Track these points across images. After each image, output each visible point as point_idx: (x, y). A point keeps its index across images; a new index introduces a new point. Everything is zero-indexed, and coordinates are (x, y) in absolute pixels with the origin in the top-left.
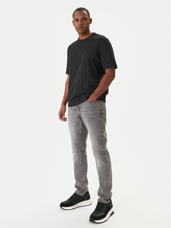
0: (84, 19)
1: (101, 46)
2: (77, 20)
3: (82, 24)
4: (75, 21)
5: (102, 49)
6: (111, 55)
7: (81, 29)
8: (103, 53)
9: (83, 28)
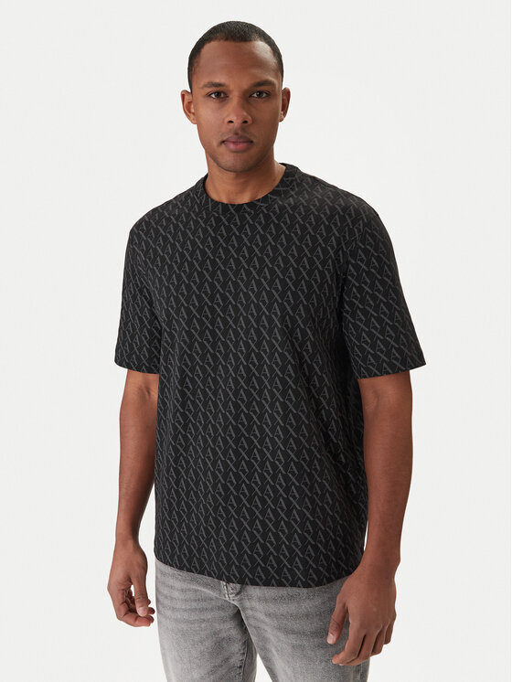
0: (260, 93)
1: (354, 254)
2: (218, 94)
3: (249, 119)
4: (209, 95)
5: (357, 267)
6: (386, 294)
7: (241, 146)
8: (360, 289)
9: (252, 142)
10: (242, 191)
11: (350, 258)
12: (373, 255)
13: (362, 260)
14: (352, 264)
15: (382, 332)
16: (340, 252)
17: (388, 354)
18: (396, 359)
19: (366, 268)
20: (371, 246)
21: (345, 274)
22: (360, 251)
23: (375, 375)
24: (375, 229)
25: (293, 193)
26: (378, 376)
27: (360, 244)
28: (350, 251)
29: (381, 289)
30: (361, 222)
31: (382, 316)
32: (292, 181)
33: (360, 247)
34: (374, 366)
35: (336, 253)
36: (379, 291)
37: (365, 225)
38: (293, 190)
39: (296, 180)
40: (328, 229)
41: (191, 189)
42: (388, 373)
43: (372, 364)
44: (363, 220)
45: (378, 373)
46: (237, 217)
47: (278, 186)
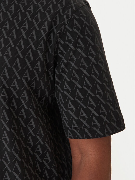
11: (59, 40)
12: (79, 37)
13: (70, 41)
14: (61, 44)
15: (85, 102)
16: (52, 34)
17: (90, 121)
18: (96, 126)
19: (73, 48)
20: (78, 30)
21: (56, 52)
22: (68, 34)
23: (78, 138)
24: (82, 16)
26: (80, 138)
28: (59, 33)
29: (86, 65)
30: (70, 9)
31: (86, 88)
33: (68, 30)
34: (77, 130)
35: (48, 35)
36: (84, 67)
37: (73, 12)
40: (43, 16)
42: (88, 137)
43: (76, 128)
44: (72, 8)
45: (80, 136)
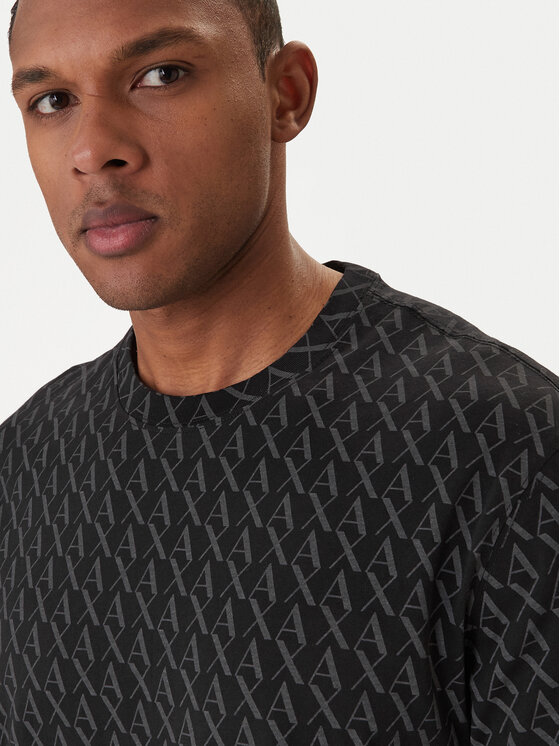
1: (496, 561)
3: (126, 155)
5: (508, 602)
9: (154, 218)
10: (195, 354)
13: (525, 581)
14: (491, 591)
16: (454, 554)
19: (536, 607)
21: (471, 619)
22: (516, 551)
25: (339, 358)
27: (518, 529)
28: (483, 550)
30: (525, 455)
32: (346, 323)
35: (441, 559)
37: (535, 465)
38: (342, 348)
39: (357, 319)
41: (108, 356)
46: (179, 436)
47: (301, 342)
